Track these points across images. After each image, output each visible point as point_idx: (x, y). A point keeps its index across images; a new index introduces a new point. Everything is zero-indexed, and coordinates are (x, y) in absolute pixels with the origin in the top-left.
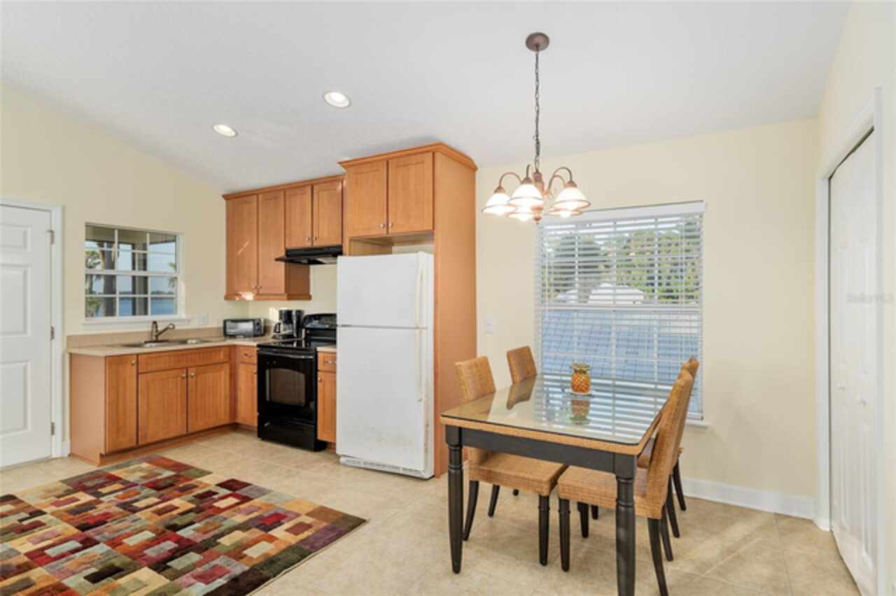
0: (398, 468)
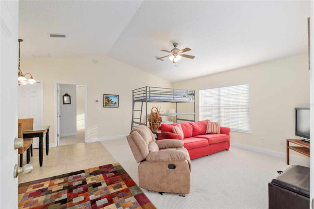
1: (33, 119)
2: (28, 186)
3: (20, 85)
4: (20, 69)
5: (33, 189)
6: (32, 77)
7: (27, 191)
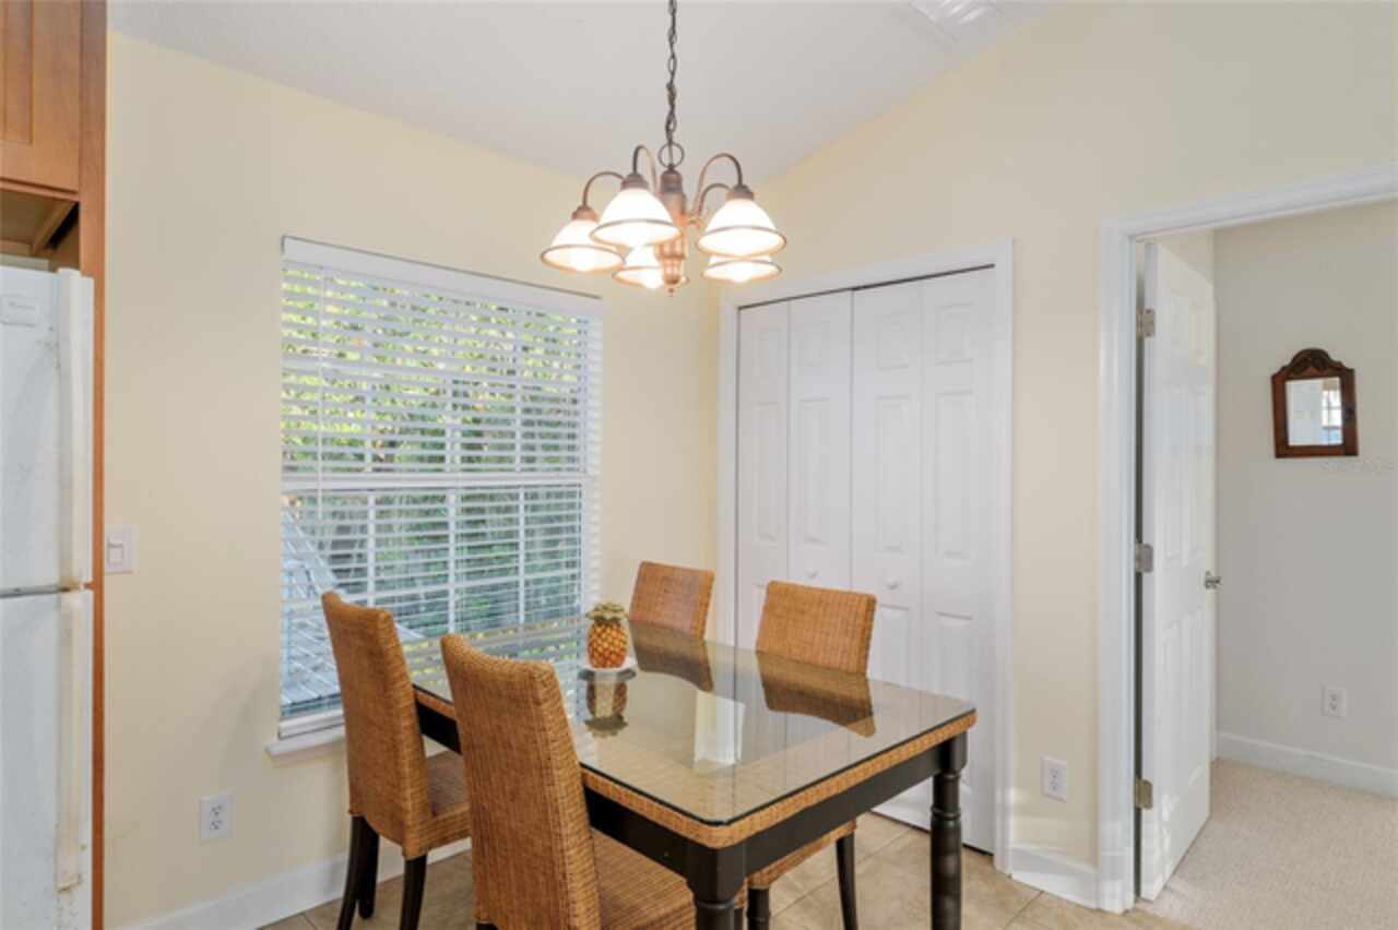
6: (744, 178)
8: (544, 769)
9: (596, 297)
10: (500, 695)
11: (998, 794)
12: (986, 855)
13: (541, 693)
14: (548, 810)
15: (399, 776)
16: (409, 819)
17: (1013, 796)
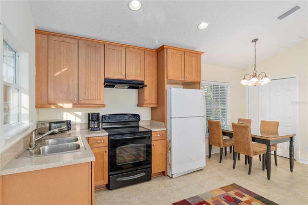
0: (195, 169)
1: (278, 123)
2: (235, 189)
3: (256, 86)
4: (256, 70)
5: (234, 194)
6: (266, 75)
7: (230, 192)
8: (248, 134)
9: (229, 83)
10: (242, 127)
11: (297, 152)
12: (295, 160)
13: (248, 127)
14: (248, 139)
15: (220, 139)
16: (221, 144)
17: (299, 153)
